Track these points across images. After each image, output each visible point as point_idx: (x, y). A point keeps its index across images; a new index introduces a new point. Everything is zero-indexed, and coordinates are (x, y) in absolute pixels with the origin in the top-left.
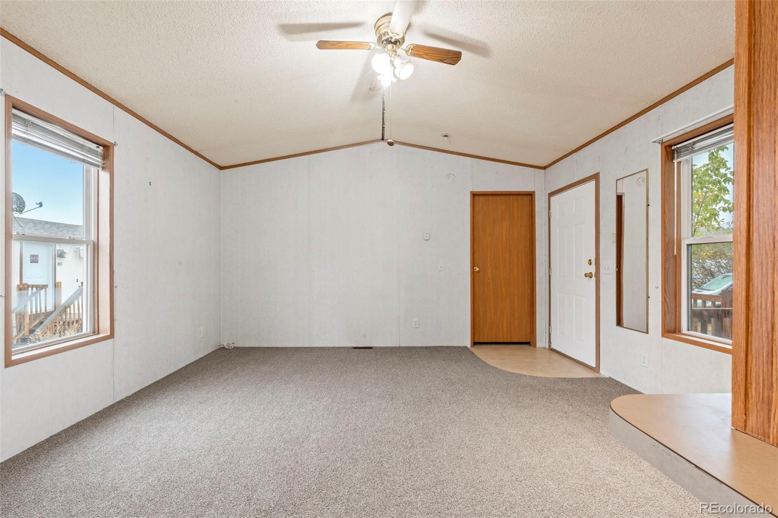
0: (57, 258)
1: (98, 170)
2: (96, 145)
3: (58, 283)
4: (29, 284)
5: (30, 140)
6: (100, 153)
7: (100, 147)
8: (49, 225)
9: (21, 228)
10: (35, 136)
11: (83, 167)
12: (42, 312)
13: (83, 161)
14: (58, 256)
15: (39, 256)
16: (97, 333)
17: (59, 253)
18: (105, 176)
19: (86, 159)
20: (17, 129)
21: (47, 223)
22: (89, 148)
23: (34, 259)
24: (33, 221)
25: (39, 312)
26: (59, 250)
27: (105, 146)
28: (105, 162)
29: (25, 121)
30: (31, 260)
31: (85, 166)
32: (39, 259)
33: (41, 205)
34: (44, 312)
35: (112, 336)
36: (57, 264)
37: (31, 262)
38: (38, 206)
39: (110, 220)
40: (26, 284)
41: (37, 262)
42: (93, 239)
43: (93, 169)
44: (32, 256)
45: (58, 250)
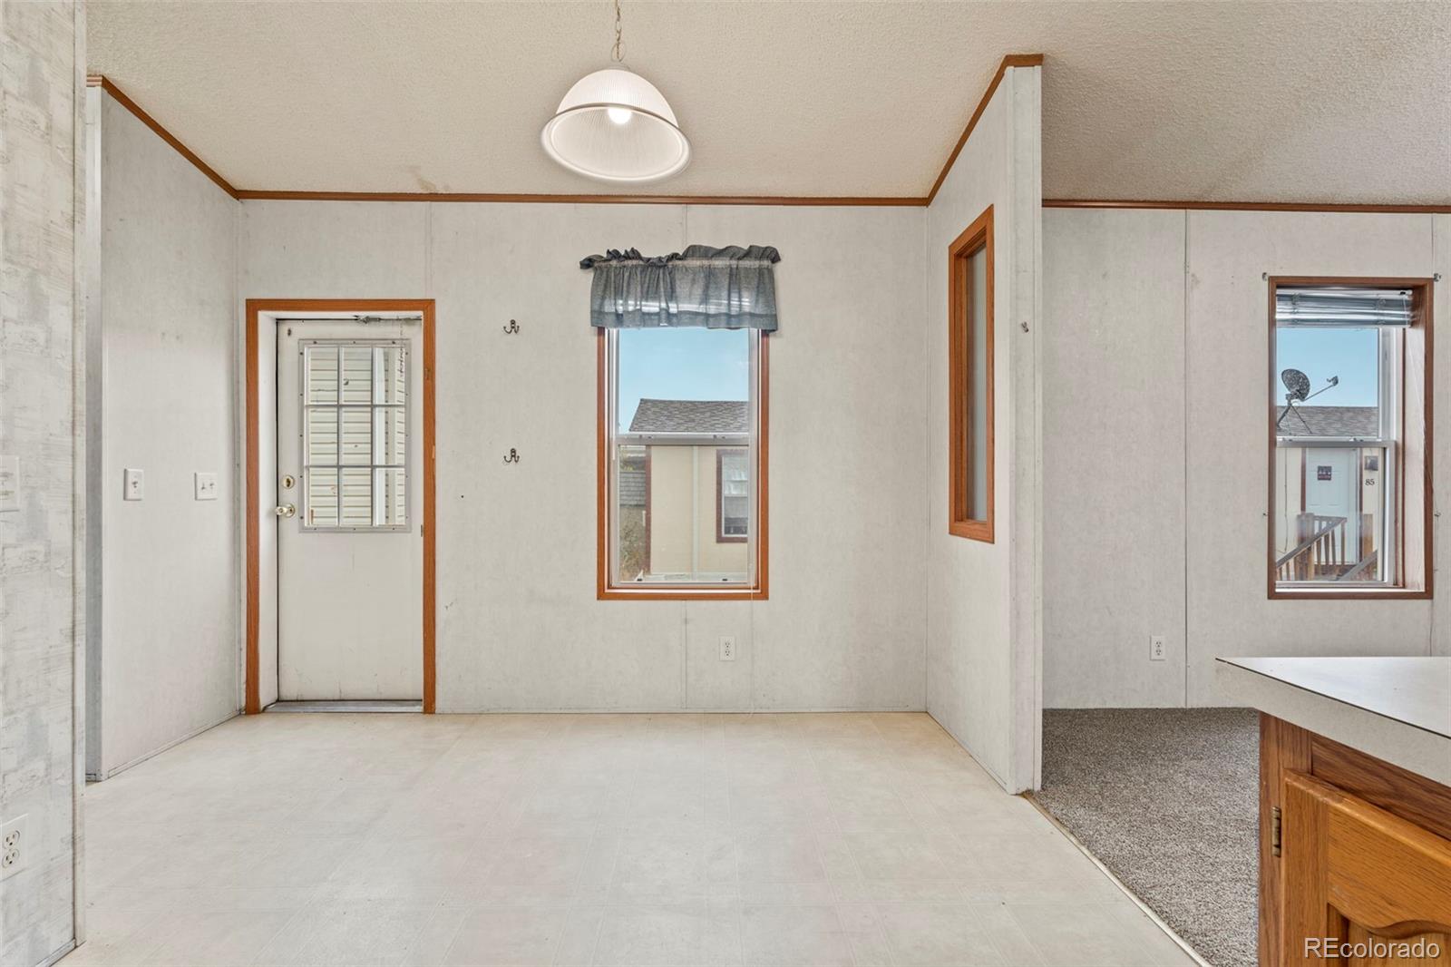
0: (1365, 472)
1: (1404, 329)
2: (1399, 292)
3: (1366, 515)
4: (1316, 515)
5: (1298, 320)
6: (1406, 301)
7: (1407, 292)
8: (1351, 414)
9: (1303, 424)
10: (1306, 312)
11: (1379, 331)
12: (1337, 564)
13: (1376, 323)
14: (1366, 469)
15: (1333, 469)
16: (1401, 586)
17: (1369, 461)
18: (1416, 336)
19: (1382, 318)
20: (1283, 311)
21: (1348, 409)
22: (1387, 300)
23: (1325, 474)
24: (1322, 410)
25: (1331, 563)
26: (1369, 457)
27: (1414, 288)
28: (1416, 312)
29: (1291, 297)
30: (1319, 475)
31: (1381, 330)
32: (1333, 473)
33: (1335, 381)
34: (1340, 564)
35: (1428, 594)
36: (1364, 482)
37: (1319, 479)
38: (1331, 383)
39: (1426, 406)
40: (1312, 514)
41: (1330, 479)
42: (1395, 438)
43: (1396, 331)
44: (1320, 468)
45: (1366, 457)
